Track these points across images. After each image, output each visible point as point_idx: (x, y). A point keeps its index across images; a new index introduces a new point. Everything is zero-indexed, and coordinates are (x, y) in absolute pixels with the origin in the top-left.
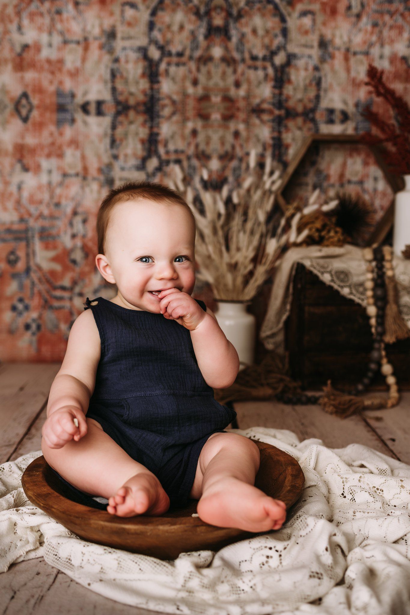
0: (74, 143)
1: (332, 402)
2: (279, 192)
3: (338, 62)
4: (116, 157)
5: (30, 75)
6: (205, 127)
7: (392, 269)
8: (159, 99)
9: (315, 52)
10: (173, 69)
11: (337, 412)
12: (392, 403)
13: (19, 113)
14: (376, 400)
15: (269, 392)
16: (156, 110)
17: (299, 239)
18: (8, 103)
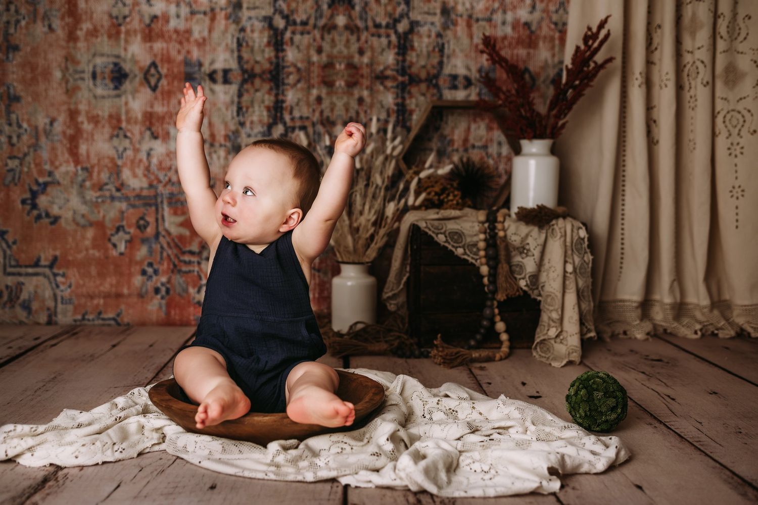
1: (440, 354)
2: (401, 157)
3: (461, 29)
4: (242, 124)
5: (158, 46)
6: (329, 94)
7: (504, 230)
8: (284, 67)
9: (438, 19)
10: (297, 38)
11: (444, 363)
12: (501, 356)
13: (148, 82)
14: (484, 353)
15: (384, 346)
16: (281, 78)
17: (418, 203)
18: (137, 72)
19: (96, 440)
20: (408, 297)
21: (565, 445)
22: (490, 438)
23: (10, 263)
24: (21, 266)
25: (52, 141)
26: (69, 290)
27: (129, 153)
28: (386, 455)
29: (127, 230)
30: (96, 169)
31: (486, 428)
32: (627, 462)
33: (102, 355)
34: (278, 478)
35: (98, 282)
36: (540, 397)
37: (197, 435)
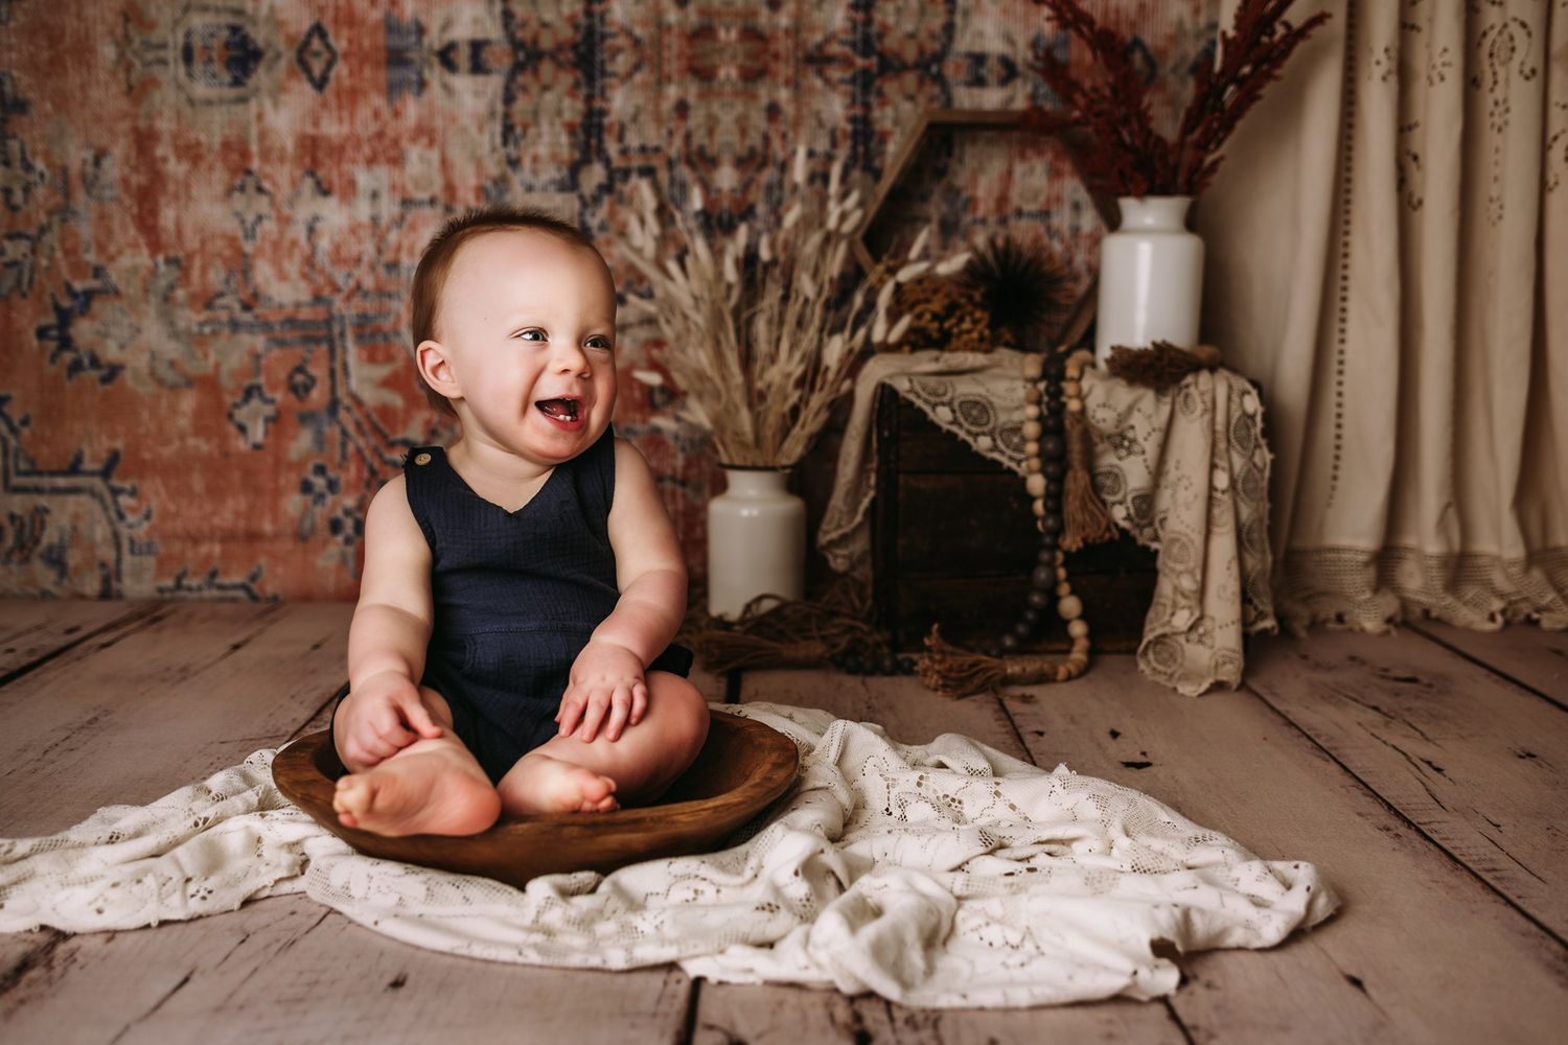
0: (425, 133)
1: (937, 667)
2: (858, 236)
4: (514, 163)
6: (703, 96)
7: (1081, 396)
8: (604, 37)
11: (944, 686)
12: (1069, 672)
13: (307, 70)
14: (1032, 665)
15: (818, 649)
16: (598, 59)
17: (894, 337)
18: (282, 47)
19: (146, 872)
20: (873, 540)
21: (1194, 885)
22: (1028, 866)
23: (16, 466)
24: (40, 473)
25: (100, 199)
26: (146, 525)
27: (269, 226)
28: (790, 908)
29: (269, 394)
30: (197, 263)
31: (1021, 844)
32: (1331, 920)
33: (206, 667)
34: (546, 961)
35: (208, 507)
36: (1148, 764)
37: (371, 860)
